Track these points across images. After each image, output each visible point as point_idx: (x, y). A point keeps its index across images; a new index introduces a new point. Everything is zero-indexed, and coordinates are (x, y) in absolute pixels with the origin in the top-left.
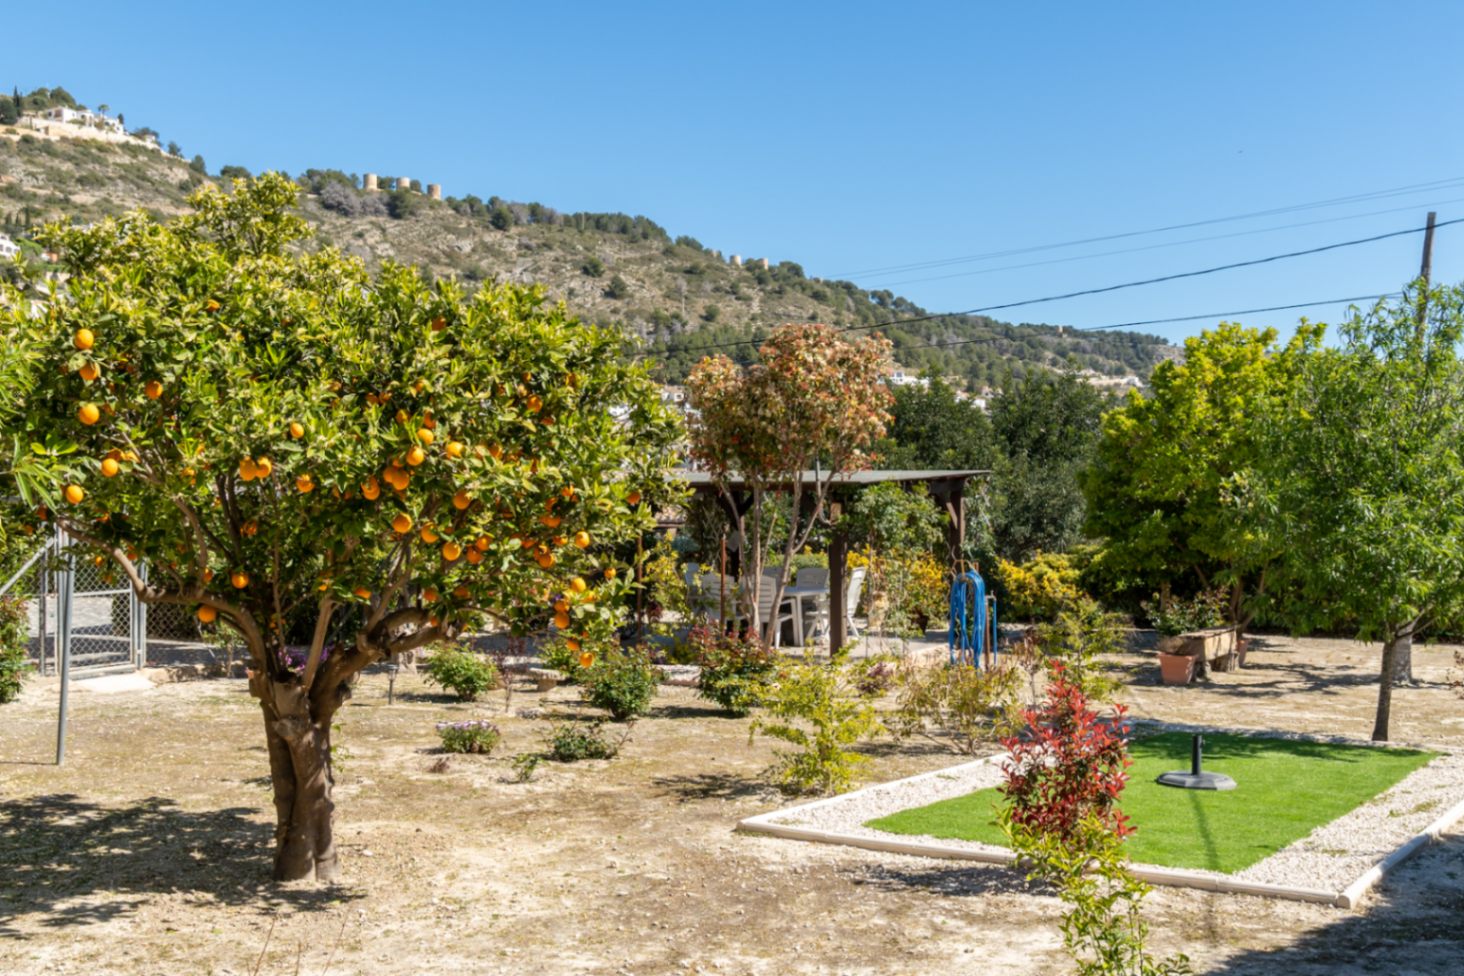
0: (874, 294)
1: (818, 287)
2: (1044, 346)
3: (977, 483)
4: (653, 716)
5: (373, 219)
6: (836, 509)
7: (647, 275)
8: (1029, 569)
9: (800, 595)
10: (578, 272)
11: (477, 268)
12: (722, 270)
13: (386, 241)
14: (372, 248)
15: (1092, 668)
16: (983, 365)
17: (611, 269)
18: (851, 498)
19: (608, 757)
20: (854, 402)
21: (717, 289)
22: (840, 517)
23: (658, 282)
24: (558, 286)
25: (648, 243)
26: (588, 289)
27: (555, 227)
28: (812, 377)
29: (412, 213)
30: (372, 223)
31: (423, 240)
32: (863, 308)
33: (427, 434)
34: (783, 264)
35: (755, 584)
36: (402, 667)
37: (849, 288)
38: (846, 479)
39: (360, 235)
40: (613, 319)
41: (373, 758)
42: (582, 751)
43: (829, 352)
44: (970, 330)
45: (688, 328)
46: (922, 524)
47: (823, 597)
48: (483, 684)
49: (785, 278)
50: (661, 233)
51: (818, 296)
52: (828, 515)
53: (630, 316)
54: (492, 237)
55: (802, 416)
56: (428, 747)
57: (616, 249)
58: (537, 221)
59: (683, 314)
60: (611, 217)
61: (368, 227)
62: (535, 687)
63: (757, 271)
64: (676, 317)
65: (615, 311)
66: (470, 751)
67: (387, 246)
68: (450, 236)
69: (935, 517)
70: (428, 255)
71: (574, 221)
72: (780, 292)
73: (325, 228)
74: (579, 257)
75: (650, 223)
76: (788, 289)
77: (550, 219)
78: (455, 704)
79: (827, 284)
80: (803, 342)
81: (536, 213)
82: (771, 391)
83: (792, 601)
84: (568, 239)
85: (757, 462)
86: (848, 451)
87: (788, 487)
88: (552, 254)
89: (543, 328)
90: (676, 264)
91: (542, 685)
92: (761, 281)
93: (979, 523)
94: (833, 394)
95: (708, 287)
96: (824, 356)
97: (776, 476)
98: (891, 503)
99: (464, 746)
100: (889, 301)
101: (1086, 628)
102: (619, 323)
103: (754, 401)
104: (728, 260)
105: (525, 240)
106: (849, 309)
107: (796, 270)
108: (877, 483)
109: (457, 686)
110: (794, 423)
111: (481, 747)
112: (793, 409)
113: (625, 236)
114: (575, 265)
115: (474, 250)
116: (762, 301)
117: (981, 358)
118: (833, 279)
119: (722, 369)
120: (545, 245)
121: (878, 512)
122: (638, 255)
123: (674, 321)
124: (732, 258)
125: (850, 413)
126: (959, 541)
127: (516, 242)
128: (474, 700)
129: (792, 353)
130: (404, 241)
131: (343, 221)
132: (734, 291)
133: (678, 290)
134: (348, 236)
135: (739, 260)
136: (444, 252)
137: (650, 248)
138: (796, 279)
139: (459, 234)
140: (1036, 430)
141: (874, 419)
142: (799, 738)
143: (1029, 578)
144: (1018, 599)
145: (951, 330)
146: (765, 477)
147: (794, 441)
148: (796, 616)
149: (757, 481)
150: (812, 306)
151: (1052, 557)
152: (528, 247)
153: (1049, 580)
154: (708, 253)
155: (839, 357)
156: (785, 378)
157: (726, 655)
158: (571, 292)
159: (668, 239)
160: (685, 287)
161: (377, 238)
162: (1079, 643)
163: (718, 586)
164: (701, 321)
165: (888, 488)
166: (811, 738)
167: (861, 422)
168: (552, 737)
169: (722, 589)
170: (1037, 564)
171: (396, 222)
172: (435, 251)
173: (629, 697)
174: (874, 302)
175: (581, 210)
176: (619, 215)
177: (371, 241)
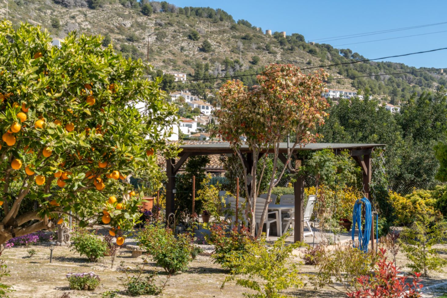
0: (342, 51)
1: (312, 47)
2: (432, 79)
3: (378, 151)
4: (190, 272)
5: (80, 9)
6: (298, 164)
7: (222, 40)
8: (409, 198)
9: (281, 209)
10: (186, 38)
11: (134, 35)
12: (262, 38)
13: (87, 21)
14: (79, 24)
15: (431, 252)
16: (400, 89)
17: (203, 36)
18: (306, 158)
19: (156, 294)
20: (307, 105)
21: (258, 48)
22: (301, 167)
23: (228, 44)
24: (175, 45)
25: (223, 23)
26: (191, 47)
27: (174, 14)
28: (284, 92)
29: (100, 6)
30: (79, 11)
31: (106, 20)
32: (336, 58)
33: (23, 115)
34: (293, 35)
35: (253, 203)
36: (63, 243)
37: (329, 48)
38: (302, 147)
39: (73, 17)
40: (204, 63)
41: (31, 292)
42: (142, 290)
43: (294, 79)
44: (393, 71)
45: (243, 68)
46: (346, 172)
47: (292, 210)
48: (101, 252)
49: (295, 42)
50: (230, 18)
51: (311, 52)
52: (293, 167)
53: (213, 61)
54: (142, 19)
55: (278, 113)
56: (62, 286)
57: (206, 26)
58: (165, 11)
59: (241, 60)
60: (204, 9)
61: (78, 13)
62: (130, 255)
63: (280, 38)
64: (237, 62)
65: (205, 59)
66: (83, 289)
67: (87, 23)
68: (120, 19)
69: (353, 169)
70: (108, 28)
71: (184, 11)
72: (292, 49)
73: (55, 13)
74: (187, 30)
75: (224, 12)
76: (296, 48)
77: (172, 10)
78: (85, 264)
79: (317, 45)
80: (280, 73)
81: (165, 7)
82: (262, 99)
83: (277, 212)
84: (181, 21)
85: (255, 137)
86: (303, 132)
87: (272, 150)
88: (173, 28)
89: (93, 59)
90: (237, 34)
91: (134, 254)
92: (282, 43)
93: (379, 172)
94: (295, 101)
95: (254, 46)
96: (292, 81)
97: (266, 145)
98: (329, 160)
99: (81, 286)
100: (350, 55)
101: (428, 230)
102: (207, 65)
103: (254, 104)
104: (265, 33)
105: (159, 21)
106: (328, 59)
107: (300, 38)
108: (321, 150)
109: (87, 254)
110: (274, 117)
111: (89, 287)
112: (273, 109)
113: (211, 19)
114: (185, 34)
115: (132, 26)
116: (282, 54)
117: (398, 86)
118: (320, 43)
119: (237, 87)
120: (169, 23)
121: (320, 166)
122: (217, 29)
123: (236, 64)
124: (267, 31)
125: (305, 111)
126: (368, 181)
127: (154, 22)
128: (96, 261)
129: (274, 79)
130: (96, 21)
131: (64, 10)
132: (267, 48)
133: (238, 48)
134: (67, 18)
135: (270, 33)
136: (116, 27)
137: (224, 26)
138: (301, 43)
139: (124, 17)
140: (418, 124)
141: (318, 115)
142: (254, 286)
143: (409, 202)
144: (402, 214)
145: (382, 71)
146: (259, 145)
147: (274, 126)
148: (278, 220)
149: (255, 148)
150: (309, 57)
151: (421, 192)
152: (160, 25)
153: (420, 204)
154: (254, 28)
155: (300, 81)
156: (270, 93)
157: (229, 240)
158: (182, 49)
159: (233, 21)
160: (242, 47)
161: (82, 19)
162: (423, 238)
163: (235, 203)
164: (250, 64)
165: (327, 152)
166: (261, 287)
167: (311, 116)
168: (126, 283)
169: (237, 205)
170: (413, 195)
171: (92, 11)
172: (112, 26)
173: (176, 262)
174: (342, 55)
175: (188, 6)
176: (208, 8)
177: (79, 21)
